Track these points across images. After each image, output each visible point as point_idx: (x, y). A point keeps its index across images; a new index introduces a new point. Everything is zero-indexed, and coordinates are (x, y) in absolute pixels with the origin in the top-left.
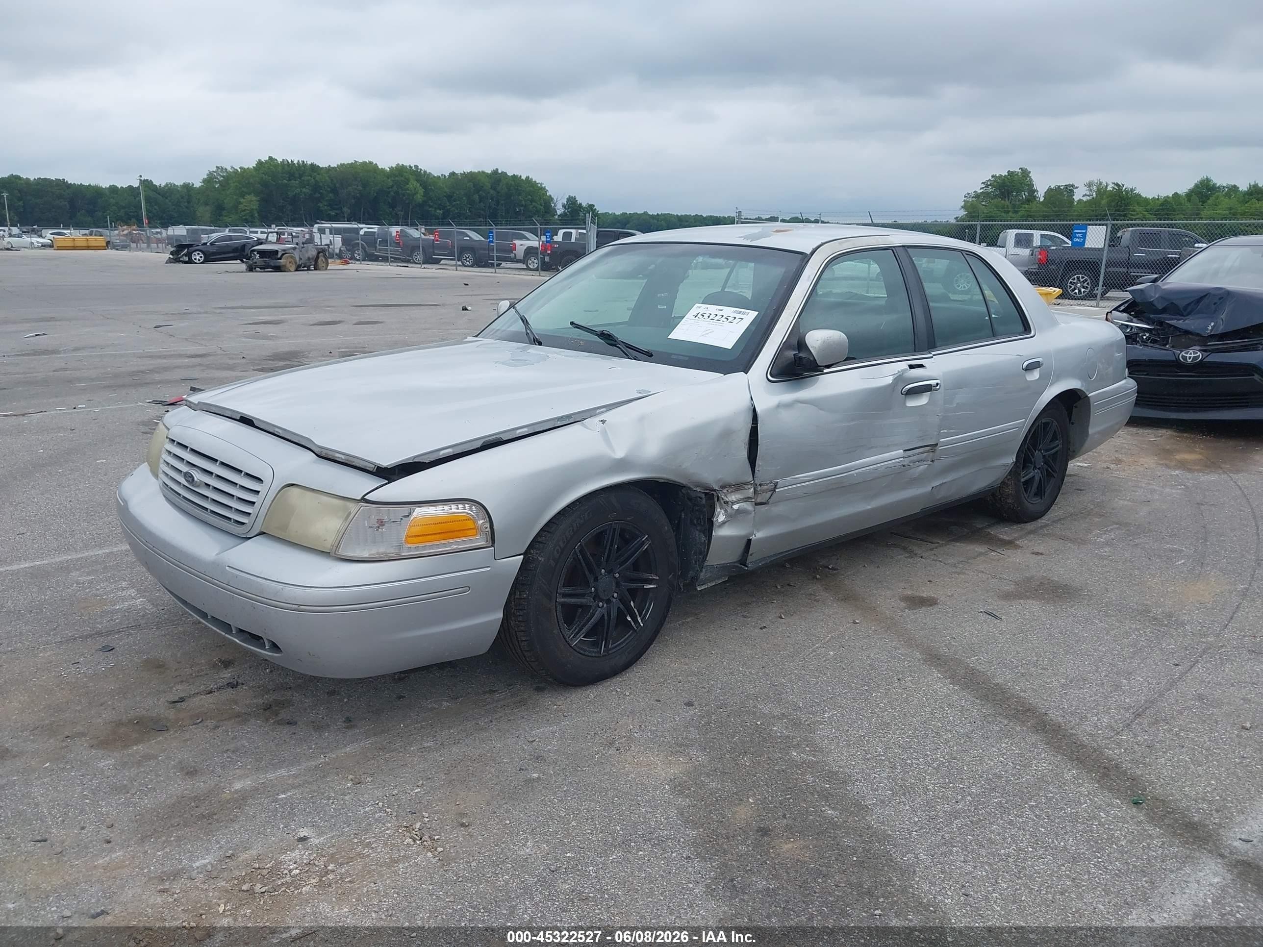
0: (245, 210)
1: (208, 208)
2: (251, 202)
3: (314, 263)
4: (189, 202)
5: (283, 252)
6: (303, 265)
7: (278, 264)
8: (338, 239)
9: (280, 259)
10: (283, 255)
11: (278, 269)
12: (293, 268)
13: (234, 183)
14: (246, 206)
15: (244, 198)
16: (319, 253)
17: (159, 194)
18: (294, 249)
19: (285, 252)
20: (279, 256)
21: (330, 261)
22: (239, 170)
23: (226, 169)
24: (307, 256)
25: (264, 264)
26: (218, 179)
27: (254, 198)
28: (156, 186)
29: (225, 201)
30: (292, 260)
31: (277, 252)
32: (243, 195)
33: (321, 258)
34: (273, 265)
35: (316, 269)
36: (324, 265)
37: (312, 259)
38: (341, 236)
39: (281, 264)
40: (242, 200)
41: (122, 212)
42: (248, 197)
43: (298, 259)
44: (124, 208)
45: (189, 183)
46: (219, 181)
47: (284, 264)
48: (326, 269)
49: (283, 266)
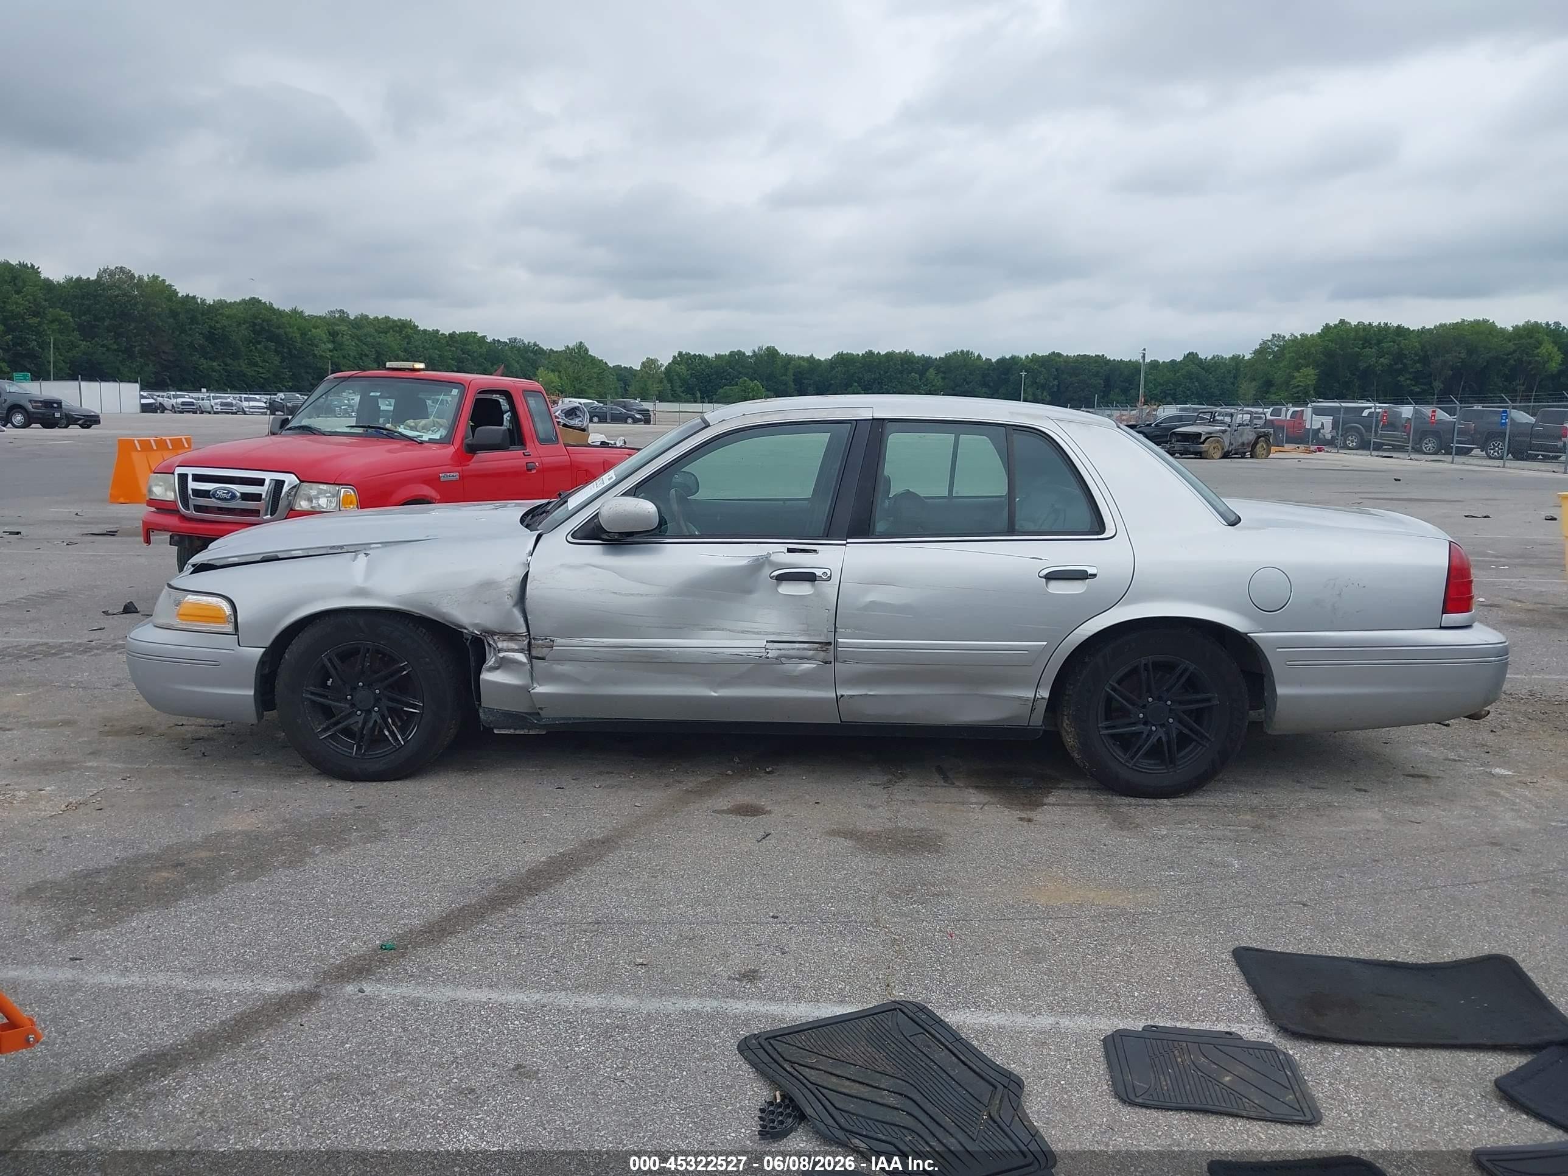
0: (1298, 386)
1: (1254, 384)
2: (1308, 375)
3: (1250, 449)
4: (1235, 377)
5: (1207, 436)
6: (1233, 452)
7: (1199, 450)
8: (1328, 421)
9: (1203, 443)
10: (1207, 438)
11: (1200, 455)
12: (1219, 454)
13: (1289, 353)
14: (1300, 381)
15: (1299, 372)
16: (1259, 437)
17: (1203, 369)
18: (1224, 432)
19: (1210, 435)
20: (1202, 440)
21: (1273, 449)
22: (1299, 337)
23: (1284, 337)
24: (1240, 441)
25: (1182, 449)
26: (1271, 348)
27: (1312, 372)
28: (1201, 359)
29: (1276, 376)
30: (1217, 444)
31: (1200, 434)
32: (1298, 369)
33: (1262, 444)
34: (1192, 450)
35: (1252, 457)
36: (1264, 452)
37: (1248, 444)
38: (1332, 418)
39: (1203, 450)
40: (1296, 374)
41: (1159, 388)
42: (1304, 370)
43: (1227, 444)
44: (1161, 384)
45: (1239, 355)
46: (1273, 351)
47: (1206, 449)
48: (1266, 457)
49: (1205, 451)
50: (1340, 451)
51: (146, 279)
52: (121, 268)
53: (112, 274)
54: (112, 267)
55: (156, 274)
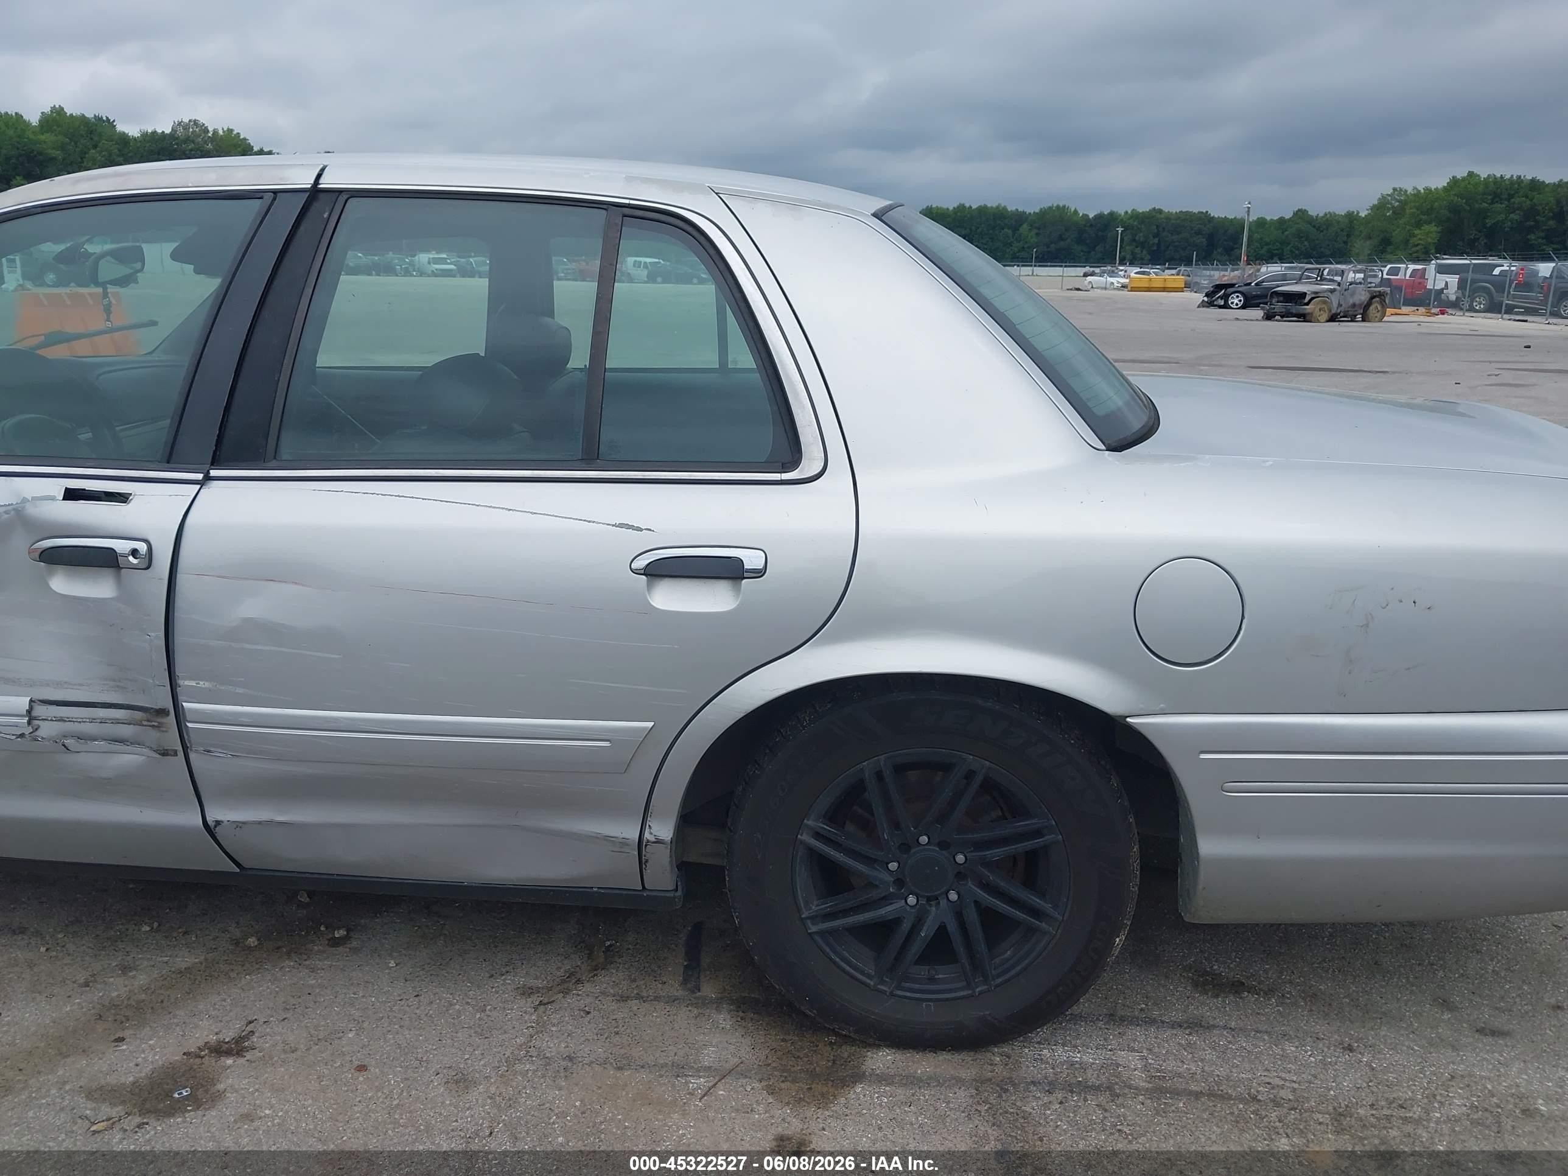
0: (1418, 245)
1: (1368, 243)
2: (1430, 232)
3: (1362, 312)
4: (1348, 236)
5: (1313, 296)
6: (1342, 314)
7: (1301, 312)
8: (1453, 280)
9: (1307, 304)
10: (1312, 299)
11: (1304, 318)
12: (1325, 316)
13: (1411, 209)
14: (1420, 239)
15: (1420, 229)
16: (1373, 298)
17: (1314, 227)
18: (1332, 291)
19: (1316, 295)
20: (1306, 300)
21: (1389, 311)
22: (1422, 191)
23: (1406, 191)
24: (1351, 301)
25: (1284, 310)
26: (1391, 204)
27: (1435, 229)
28: (1312, 216)
29: (1394, 234)
30: (1323, 306)
31: (1304, 295)
32: (1419, 224)
33: (1376, 305)
34: (1294, 312)
35: (1363, 320)
36: (1378, 315)
37: (1360, 305)
38: (1458, 276)
39: (1307, 311)
40: (1417, 232)
41: (1265, 248)
42: (1426, 227)
43: (1335, 304)
44: (1267, 244)
45: (1353, 212)
46: (1393, 207)
47: (1309, 311)
48: (1381, 321)
49: (1309, 314)
50: (1466, 314)
51: (221, 132)
52: (195, 121)
53: (186, 127)
54: (186, 120)
55: (230, 128)
